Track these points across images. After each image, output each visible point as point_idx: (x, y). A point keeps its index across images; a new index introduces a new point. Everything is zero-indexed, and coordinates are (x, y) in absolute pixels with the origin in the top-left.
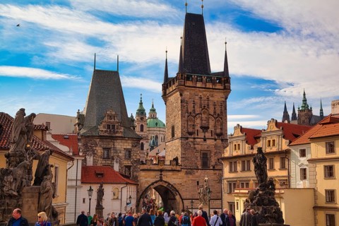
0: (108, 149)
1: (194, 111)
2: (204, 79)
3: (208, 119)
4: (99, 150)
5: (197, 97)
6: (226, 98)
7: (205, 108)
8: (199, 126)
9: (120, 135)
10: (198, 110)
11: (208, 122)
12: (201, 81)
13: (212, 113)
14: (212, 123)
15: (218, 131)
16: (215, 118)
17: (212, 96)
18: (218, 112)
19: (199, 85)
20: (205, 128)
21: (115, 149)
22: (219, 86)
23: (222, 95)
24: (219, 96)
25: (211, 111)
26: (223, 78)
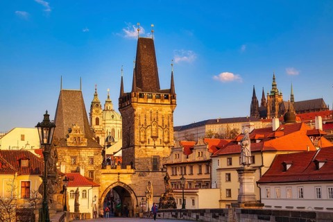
0: (75, 158)
1: (146, 123)
2: (154, 96)
3: (157, 130)
4: (68, 159)
5: (148, 112)
6: (173, 112)
7: (155, 120)
8: (150, 136)
9: (84, 145)
10: (149, 123)
11: (157, 132)
12: (152, 98)
13: (161, 124)
14: (160, 133)
15: (166, 140)
16: (163, 129)
17: (161, 110)
18: (166, 123)
19: (150, 101)
20: (155, 138)
21: (80, 157)
22: (166, 102)
23: (169, 109)
24: (166, 110)
25: (160, 123)
26: (170, 95)
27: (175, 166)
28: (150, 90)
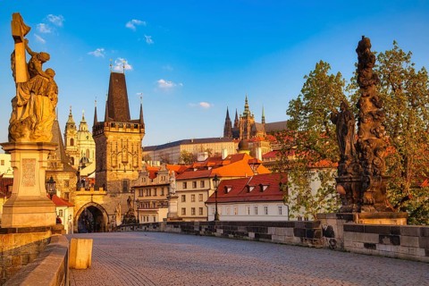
1: (117, 150)
2: (125, 126)
3: (127, 156)
5: (119, 140)
6: (141, 140)
7: (125, 147)
8: (121, 161)
9: (61, 170)
10: (119, 150)
11: (127, 158)
12: (122, 127)
14: (130, 158)
15: (135, 164)
16: (133, 155)
17: (131, 139)
18: (135, 150)
19: (121, 130)
20: (125, 163)
22: (136, 131)
23: (139, 137)
24: (136, 138)
25: (130, 150)
26: (139, 125)
27: (142, 188)
28: (122, 120)
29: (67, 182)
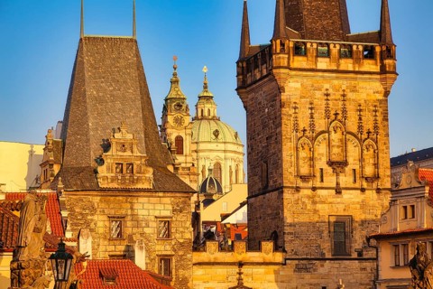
0: (120, 219)
1: (312, 125)
2: (335, 51)
3: (344, 144)
4: (100, 222)
5: (319, 94)
6: (387, 94)
7: (338, 118)
8: (324, 159)
9: (146, 186)
11: (346, 151)
12: (328, 54)
13: (354, 129)
14: (353, 152)
15: (369, 171)
16: (361, 141)
17: (354, 90)
18: (368, 125)
19: (323, 63)
20: (338, 165)
21: (135, 218)
22: (369, 66)
23: (377, 86)
24: (369, 89)
25: (352, 125)
26: (379, 47)
27: (404, 240)
28: (324, 34)
29: (167, 223)
